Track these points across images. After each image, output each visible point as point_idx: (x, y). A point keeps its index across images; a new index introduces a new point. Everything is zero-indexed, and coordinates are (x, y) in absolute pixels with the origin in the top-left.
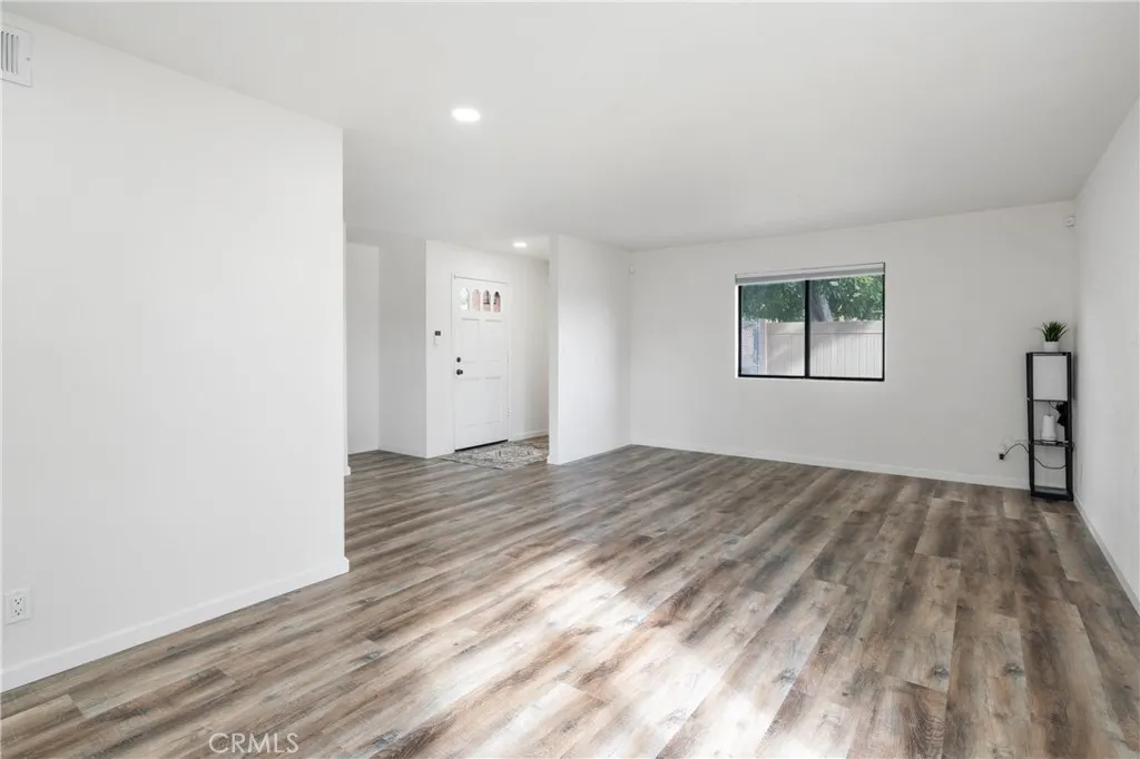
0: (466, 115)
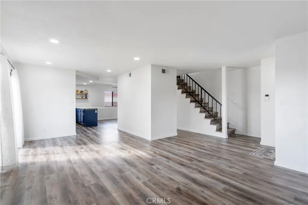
0: (137, 59)
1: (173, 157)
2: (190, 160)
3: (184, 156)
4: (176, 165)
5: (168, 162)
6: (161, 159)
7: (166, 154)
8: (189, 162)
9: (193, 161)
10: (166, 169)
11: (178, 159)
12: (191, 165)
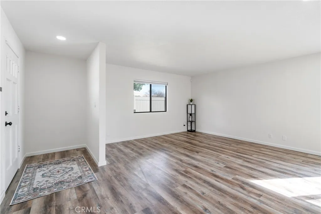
1: (208, 177)
2: (186, 172)
3: (194, 178)
4: (202, 167)
5: (213, 171)
6: (224, 175)
7: (221, 183)
8: (189, 170)
9: (183, 171)
10: (210, 163)
11: (201, 173)
12: (187, 167)
